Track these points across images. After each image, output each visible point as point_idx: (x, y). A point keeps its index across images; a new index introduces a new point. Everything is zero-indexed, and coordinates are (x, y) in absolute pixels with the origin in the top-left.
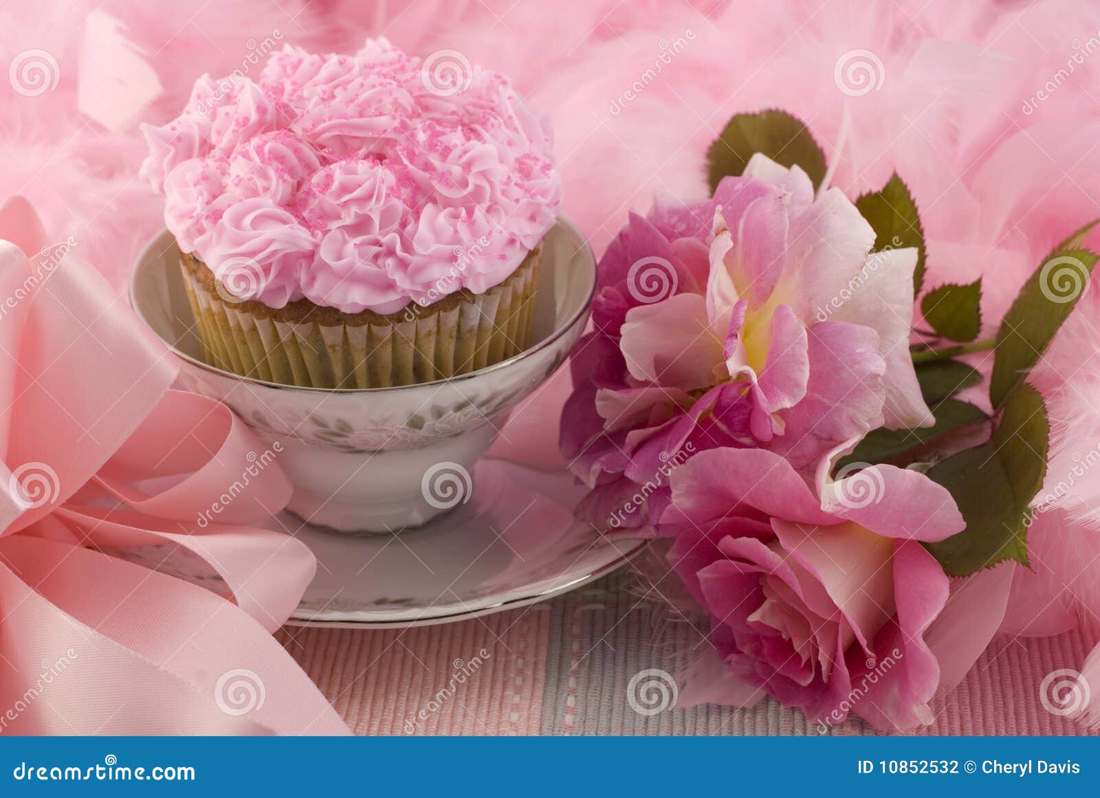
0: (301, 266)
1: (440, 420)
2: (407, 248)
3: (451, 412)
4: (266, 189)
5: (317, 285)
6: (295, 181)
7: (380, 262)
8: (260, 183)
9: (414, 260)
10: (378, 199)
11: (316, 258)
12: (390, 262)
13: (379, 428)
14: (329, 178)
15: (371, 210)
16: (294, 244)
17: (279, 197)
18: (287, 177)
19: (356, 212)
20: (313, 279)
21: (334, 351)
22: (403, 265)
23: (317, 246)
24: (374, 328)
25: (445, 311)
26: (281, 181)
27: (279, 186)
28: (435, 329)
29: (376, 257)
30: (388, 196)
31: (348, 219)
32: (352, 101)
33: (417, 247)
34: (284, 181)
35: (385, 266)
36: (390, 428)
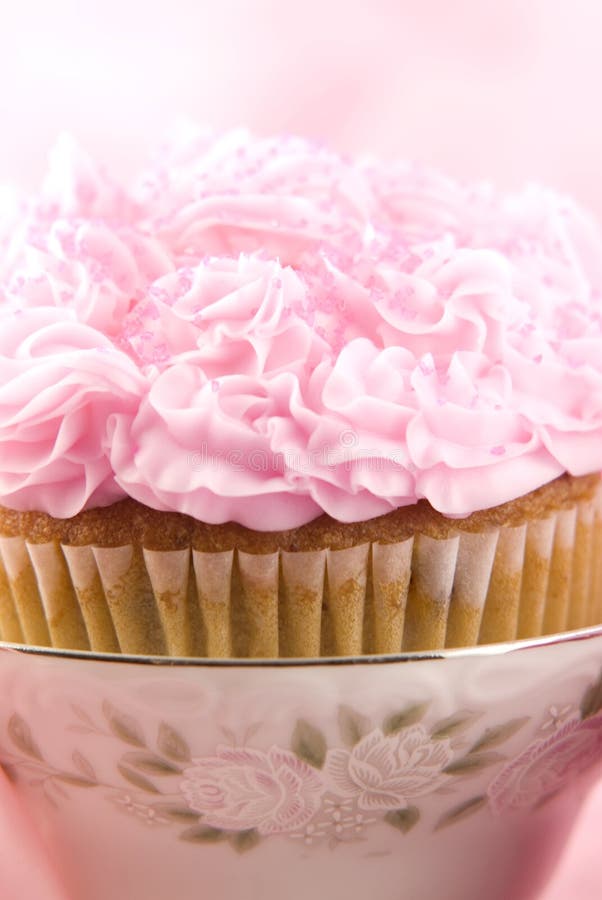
0: (114, 423)
1: (357, 747)
2: (311, 400)
3: (377, 732)
4: (67, 297)
5: (140, 460)
6: (126, 297)
7: (258, 423)
8: (56, 286)
9: (322, 424)
10: (267, 317)
11: (143, 409)
12: (277, 423)
13: (240, 750)
14: (186, 283)
15: (251, 333)
16: (104, 378)
17: (89, 311)
18: (110, 284)
19: (225, 337)
20: (133, 448)
21: (170, 606)
22: (302, 433)
23: (146, 390)
24: (245, 558)
25: (383, 542)
26: (97, 287)
27: (91, 295)
28: (361, 581)
29: (252, 416)
30: (286, 313)
31: (209, 346)
32: (251, 172)
33: (329, 401)
34: (103, 290)
35: (266, 431)
36: (259, 753)
